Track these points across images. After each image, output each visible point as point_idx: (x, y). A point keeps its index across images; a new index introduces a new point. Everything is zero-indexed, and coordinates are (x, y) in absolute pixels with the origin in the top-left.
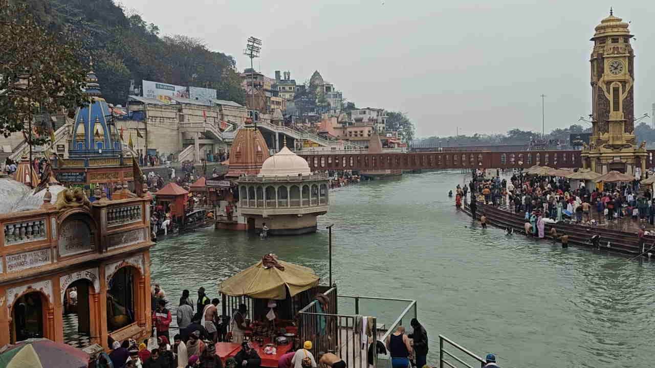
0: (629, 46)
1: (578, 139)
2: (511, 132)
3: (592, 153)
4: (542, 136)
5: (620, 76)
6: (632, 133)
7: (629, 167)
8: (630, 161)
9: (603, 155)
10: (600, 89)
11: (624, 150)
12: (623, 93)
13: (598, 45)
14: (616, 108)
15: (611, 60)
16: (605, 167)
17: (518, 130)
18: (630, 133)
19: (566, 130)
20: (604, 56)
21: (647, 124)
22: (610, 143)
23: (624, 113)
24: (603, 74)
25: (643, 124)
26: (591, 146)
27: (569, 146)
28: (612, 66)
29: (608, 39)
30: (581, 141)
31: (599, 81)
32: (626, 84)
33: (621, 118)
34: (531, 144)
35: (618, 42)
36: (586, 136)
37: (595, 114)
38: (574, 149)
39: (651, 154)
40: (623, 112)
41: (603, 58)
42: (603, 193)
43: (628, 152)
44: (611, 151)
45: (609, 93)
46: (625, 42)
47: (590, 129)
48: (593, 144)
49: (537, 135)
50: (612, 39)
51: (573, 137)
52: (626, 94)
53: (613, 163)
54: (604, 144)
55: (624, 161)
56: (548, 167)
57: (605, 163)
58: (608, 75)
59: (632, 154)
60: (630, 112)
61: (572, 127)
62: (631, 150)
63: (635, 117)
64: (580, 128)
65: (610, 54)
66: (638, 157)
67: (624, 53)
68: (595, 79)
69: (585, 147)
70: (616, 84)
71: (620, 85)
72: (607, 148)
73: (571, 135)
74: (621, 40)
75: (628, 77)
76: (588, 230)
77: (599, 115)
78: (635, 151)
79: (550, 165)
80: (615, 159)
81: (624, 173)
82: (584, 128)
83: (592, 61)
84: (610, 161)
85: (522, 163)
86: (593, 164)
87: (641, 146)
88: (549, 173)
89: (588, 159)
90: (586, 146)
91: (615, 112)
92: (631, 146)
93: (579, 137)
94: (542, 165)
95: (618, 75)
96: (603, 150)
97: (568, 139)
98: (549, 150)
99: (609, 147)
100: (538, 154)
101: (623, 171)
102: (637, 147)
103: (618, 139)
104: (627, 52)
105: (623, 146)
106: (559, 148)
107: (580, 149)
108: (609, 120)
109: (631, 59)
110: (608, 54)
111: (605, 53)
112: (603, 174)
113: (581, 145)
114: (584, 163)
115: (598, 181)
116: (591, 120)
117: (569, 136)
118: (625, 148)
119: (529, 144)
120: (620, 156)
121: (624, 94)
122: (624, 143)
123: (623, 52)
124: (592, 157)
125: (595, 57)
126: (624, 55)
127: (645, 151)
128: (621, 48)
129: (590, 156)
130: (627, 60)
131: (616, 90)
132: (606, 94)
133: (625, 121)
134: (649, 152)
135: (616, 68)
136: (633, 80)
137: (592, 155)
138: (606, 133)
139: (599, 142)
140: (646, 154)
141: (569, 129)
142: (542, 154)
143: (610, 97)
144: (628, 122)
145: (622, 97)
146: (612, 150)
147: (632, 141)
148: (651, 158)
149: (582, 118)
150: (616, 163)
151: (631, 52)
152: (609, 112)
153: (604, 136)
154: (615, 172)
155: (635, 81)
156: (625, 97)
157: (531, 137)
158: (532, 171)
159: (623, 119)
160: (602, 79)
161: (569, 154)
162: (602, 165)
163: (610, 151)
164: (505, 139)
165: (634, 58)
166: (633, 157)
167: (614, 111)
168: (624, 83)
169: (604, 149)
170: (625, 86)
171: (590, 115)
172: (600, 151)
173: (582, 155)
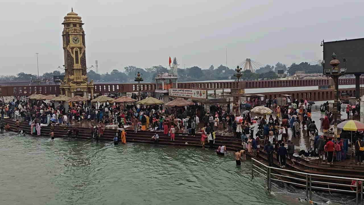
0: (82, 29)
1: (58, 78)
2: (19, 74)
3: (66, 86)
4: (37, 77)
5: (79, 44)
6: (86, 75)
7: (85, 94)
8: (85, 90)
9: (71, 87)
10: (68, 51)
11: (82, 84)
12: (80, 54)
13: (66, 27)
14: (77, 62)
15: (73, 36)
16: (73, 94)
17: (23, 73)
18: (85, 76)
19: (51, 73)
20: (69, 33)
21: (93, 71)
22: (75, 81)
23: (81, 65)
24: (69, 43)
25: (91, 71)
26: (65, 82)
27: (53, 83)
28: (74, 39)
29: (71, 24)
30: (60, 80)
31: (67, 47)
32: (82, 49)
33: (80, 67)
34: (31, 82)
35: (76, 26)
36: (62, 77)
37: (66, 65)
38: (56, 84)
39: (96, 86)
40: (81, 64)
41: (69, 35)
42: (72, 108)
43: (84, 85)
44: (76, 85)
45: (73, 53)
46: (80, 27)
47: (64, 73)
48: (66, 81)
49: (35, 76)
50: (73, 25)
51: (55, 77)
52: (82, 54)
53: (77, 92)
54: (72, 81)
55: (82, 90)
56: (41, 95)
57: (73, 91)
58: (72, 44)
59: (86, 87)
60: (84, 64)
61: (55, 72)
62: (86, 84)
63: (87, 67)
64: (59, 72)
65: (73, 33)
66: (89, 88)
67: (80, 33)
68: (65, 46)
69: (62, 83)
70: (76, 49)
71: (79, 50)
72: (73, 84)
73: (54, 77)
74: (78, 26)
75: (82, 46)
76: (65, 128)
77: (68, 65)
78: (88, 85)
79: (43, 93)
80: (78, 89)
81: (83, 97)
82: (61, 73)
83: (63, 36)
84: (75, 91)
85: (26, 92)
86: (66, 92)
87: (91, 83)
88: (42, 98)
89: (63, 90)
90: (62, 82)
91: (77, 64)
92: (86, 83)
93: (58, 77)
94: (37, 93)
95: (77, 44)
96: (71, 84)
97: (53, 79)
98: (41, 85)
99: (74, 83)
100: (36, 87)
101: (82, 95)
102: (89, 83)
103: (79, 78)
104: (81, 32)
105: (81, 82)
106: (48, 83)
107: (60, 84)
108: (74, 68)
109: (83, 35)
110: (71, 33)
111: (70, 32)
112: (72, 97)
113: (60, 82)
114: (61, 91)
115: (69, 101)
116: (64, 68)
117: (53, 77)
118: (83, 83)
119: (31, 81)
120: (80, 88)
121: (81, 54)
122: (82, 80)
123: (79, 32)
124: (65, 88)
125: (65, 34)
126: (79, 34)
127: (93, 85)
128: (78, 30)
129: (64, 88)
130: (81, 37)
131: (77, 52)
132: (72, 54)
133: (82, 69)
134: (94, 85)
135: (76, 41)
136: (85, 47)
137: (66, 88)
138: (73, 76)
139: (69, 80)
140: (93, 86)
141: (53, 73)
142: (38, 87)
143: (74, 56)
144: (83, 70)
145: (80, 56)
146: (76, 84)
147: (86, 79)
148: (96, 89)
149: (59, 67)
150: (79, 91)
151: (83, 32)
152: (74, 64)
153: (71, 77)
154: (78, 96)
155: (86, 48)
156: (81, 56)
157: (31, 78)
158: (32, 97)
159: (81, 68)
160: (69, 46)
161: (53, 87)
162: (71, 93)
163: (75, 85)
164: (15, 79)
165: (85, 36)
166: (87, 88)
167: (76, 63)
168: (80, 48)
169: (72, 84)
170: (81, 50)
171: (64, 66)
172: (69, 85)
173: (61, 87)
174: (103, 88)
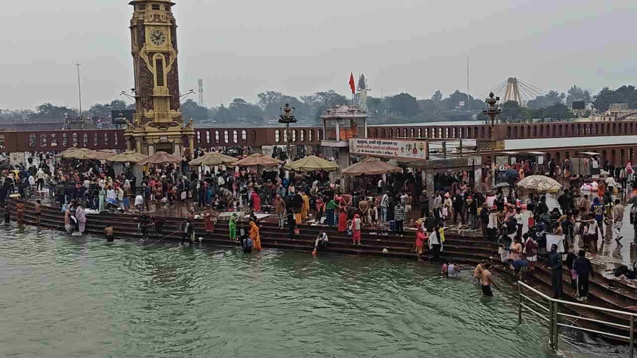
0: (171, 14)
1: (120, 116)
2: (41, 107)
3: (137, 133)
4: (79, 113)
5: (163, 47)
6: (178, 110)
7: (177, 147)
8: (177, 141)
9: (149, 134)
10: (142, 60)
11: (171, 129)
12: (166, 66)
13: (138, 10)
14: (160, 83)
15: (152, 28)
16: (151, 148)
17: (49, 105)
18: (176, 111)
19: (107, 105)
20: (144, 24)
21: (194, 101)
22: (156, 121)
23: (169, 89)
24: (144, 44)
25: (189, 101)
26: (135, 124)
27: (111, 125)
28: (154, 35)
29: (149, 5)
30: (124, 119)
31: (140, 50)
32: (170, 55)
33: (166, 94)
34: (67, 122)
35: (159, 9)
36: (129, 113)
37: (138, 89)
38: (117, 128)
39: (199, 133)
40: (168, 87)
41: (144, 26)
42: (150, 176)
43: (175, 131)
44: (158, 130)
45: (151, 63)
46: (166, 10)
47: (134, 105)
48: (137, 122)
49: (74, 111)
50: (153, 5)
51: (115, 114)
52: (170, 66)
53: (160, 143)
54: (149, 122)
55: (171, 141)
56: (88, 150)
57: (152, 143)
58: (150, 45)
59: (180, 133)
60: (174, 87)
61: (114, 103)
62: (178, 128)
63: (180, 93)
64: (123, 104)
65: (151, 22)
66: (185, 135)
67: (166, 23)
68: (136, 48)
69: (128, 126)
70: (159, 55)
71: (163, 57)
72: (152, 127)
73: (113, 112)
74: (162, 7)
75: (171, 49)
76: (135, 218)
77: (142, 89)
78: (183, 130)
79: (90, 146)
80: (161, 138)
81: (172, 154)
82: (128, 104)
83: (132, 28)
84: (157, 141)
85: (56, 144)
86: (138, 144)
87: (189, 125)
88: (87, 156)
89: (132, 138)
90: (130, 124)
91: (159, 87)
92: (178, 125)
93: (122, 114)
94: (79, 147)
95: (160, 46)
96: (148, 129)
97: (110, 116)
98: (86, 130)
99: (155, 125)
100: (75, 134)
101: (170, 151)
102: (184, 125)
103: (163, 116)
104: (169, 21)
105: (169, 124)
106: (100, 126)
107: (124, 128)
108: (153, 95)
109: (173, 28)
110: (149, 22)
111: (146, 20)
112: (150, 155)
113: (124, 123)
114: (128, 143)
115: (145, 163)
116: (134, 94)
117: (111, 113)
118: (172, 126)
119: (65, 122)
120: (167, 135)
121: (168, 66)
122: (171, 121)
123: (165, 21)
124: (136, 136)
125: (135, 24)
126: (165, 24)
127: (193, 130)
128: (162, 16)
129: (134, 135)
130: (169, 30)
131: (159, 62)
132: (149, 67)
133: (170, 97)
134: (196, 130)
135: (158, 38)
136: (177, 52)
137: (137, 135)
138: (151, 110)
139: (144, 119)
140: (193, 133)
141: (110, 104)
142: (80, 134)
143: (154, 70)
144: (173, 98)
145: (166, 70)
146: (159, 128)
147: (178, 119)
148: (199, 137)
149: (124, 92)
150: (164, 143)
151: (173, 21)
152: (153, 87)
153: (149, 114)
154: (162, 152)
155: (178, 55)
156: (169, 70)
157: (66, 114)
158: (68, 154)
159: (169, 95)
160: (143, 49)
161: (110, 133)
162: (148, 145)
163: (156, 129)
164: (33, 116)
165: (177, 28)
166: (180, 136)
167: (158, 85)
168: (167, 54)
169: (150, 128)
170: (169, 58)
171: (133, 90)
172: (145, 129)
173: (125, 134)
174: (212, 135)
